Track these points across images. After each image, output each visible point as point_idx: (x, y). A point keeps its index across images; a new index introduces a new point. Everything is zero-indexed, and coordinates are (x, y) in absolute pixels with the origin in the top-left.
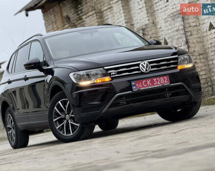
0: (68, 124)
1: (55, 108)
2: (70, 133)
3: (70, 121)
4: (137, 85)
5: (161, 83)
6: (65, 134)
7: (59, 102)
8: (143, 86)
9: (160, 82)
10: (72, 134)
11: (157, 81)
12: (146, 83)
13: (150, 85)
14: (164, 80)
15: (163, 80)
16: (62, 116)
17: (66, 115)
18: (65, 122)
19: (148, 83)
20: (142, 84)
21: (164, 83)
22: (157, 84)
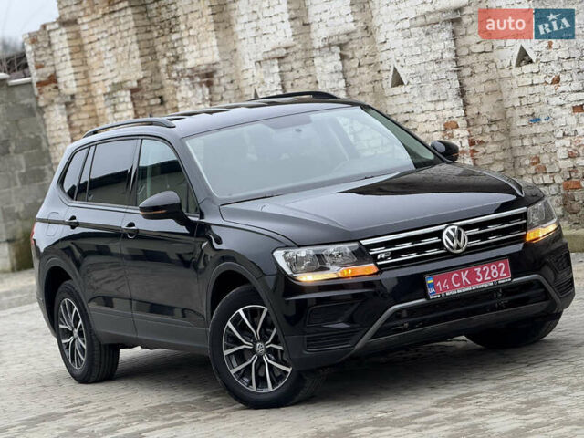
0: (260, 363)
1: (229, 324)
2: (267, 387)
3: (265, 358)
4: (439, 284)
5: (493, 279)
6: (253, 388)
7: (240, 311)
8: (452, 287)
9: (489, 275)
10: (270, 388)
11: (483, 273)
12: (458, 279)
13: (467, 285)
14: (499, 269)
15: (495, 270)
16: (248, 345)
17: (255, 342)
18: (254, 359)
19: (464, 278)
20: (449, 283)
21: (499, 277)
22: (483, 281)
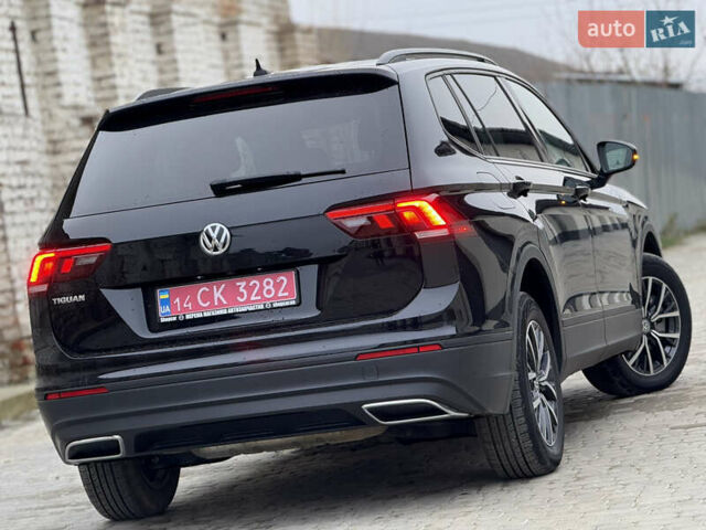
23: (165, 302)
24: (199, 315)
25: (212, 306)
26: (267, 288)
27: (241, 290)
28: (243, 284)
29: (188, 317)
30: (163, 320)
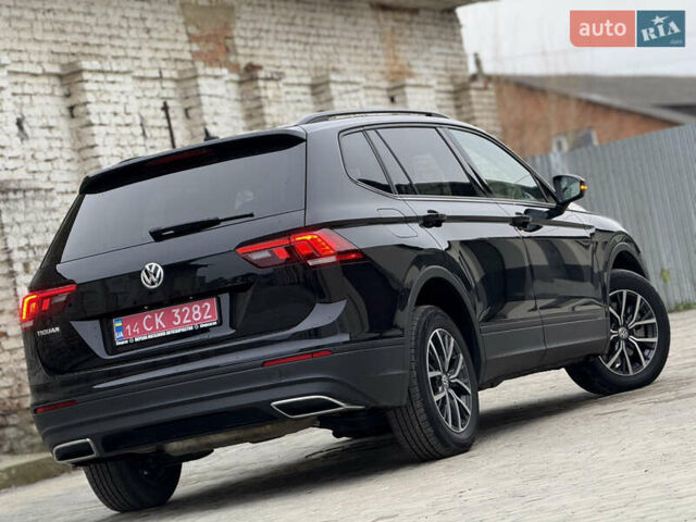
23: (119, 329)
24: (145, 338)
25: (154, 330)
26: (195, 313)
27: (176, 315)
28: (177, 311)
29: (137, 340)
30: (118, 343)
